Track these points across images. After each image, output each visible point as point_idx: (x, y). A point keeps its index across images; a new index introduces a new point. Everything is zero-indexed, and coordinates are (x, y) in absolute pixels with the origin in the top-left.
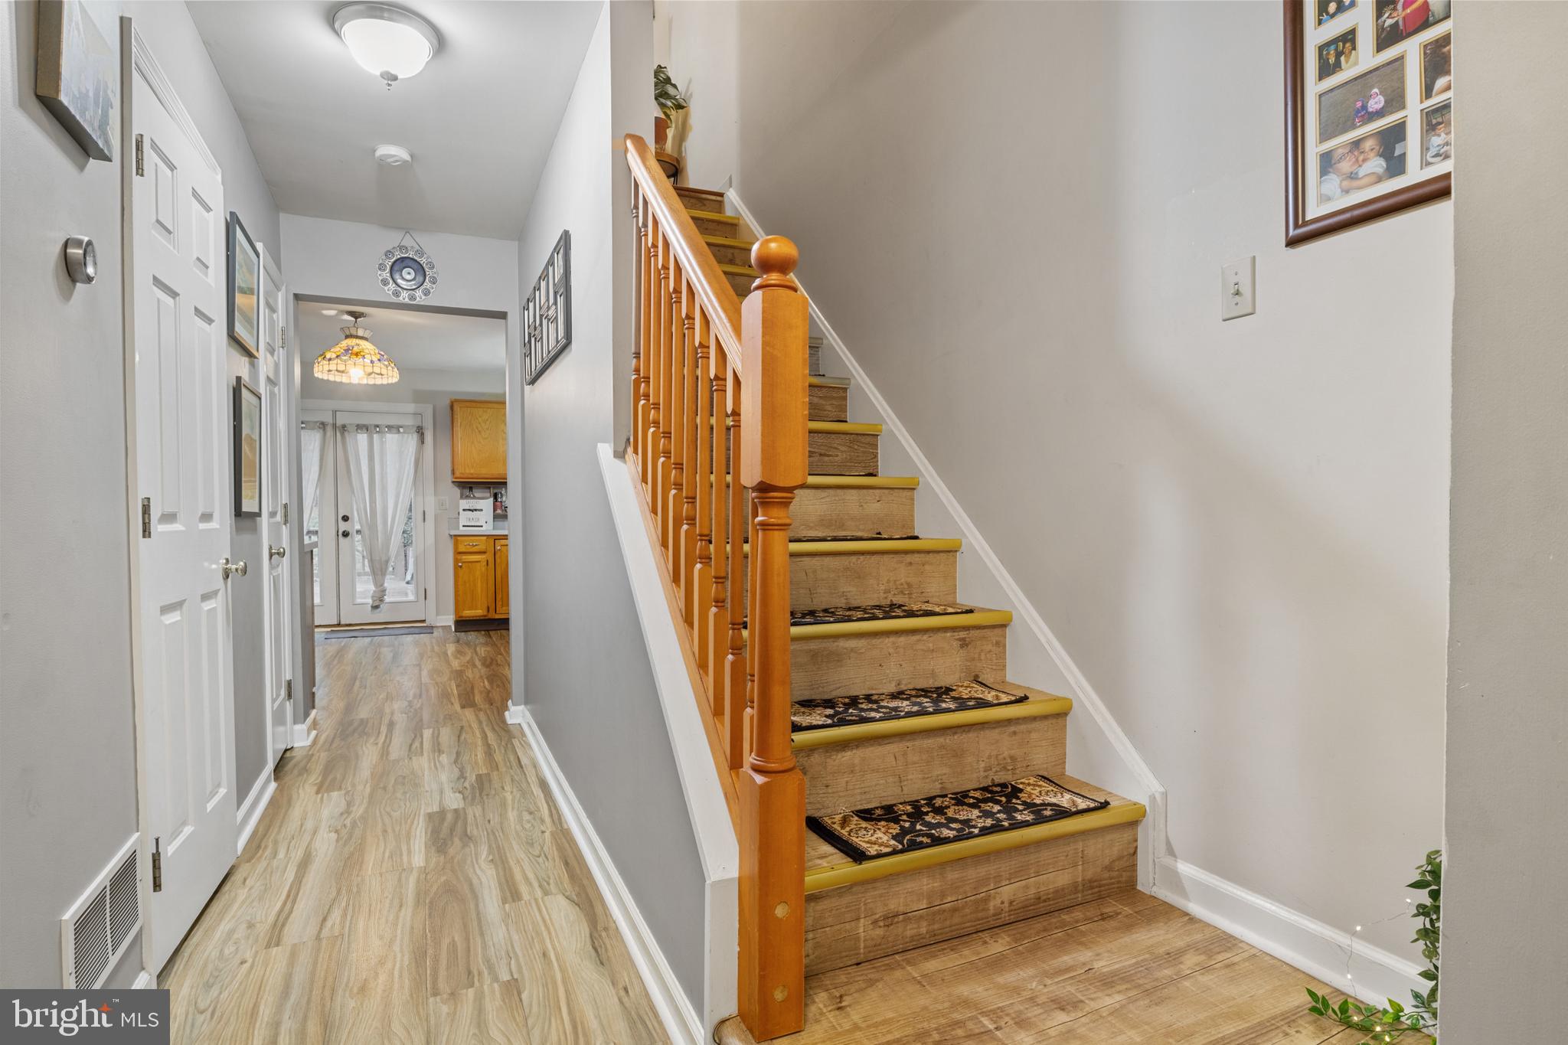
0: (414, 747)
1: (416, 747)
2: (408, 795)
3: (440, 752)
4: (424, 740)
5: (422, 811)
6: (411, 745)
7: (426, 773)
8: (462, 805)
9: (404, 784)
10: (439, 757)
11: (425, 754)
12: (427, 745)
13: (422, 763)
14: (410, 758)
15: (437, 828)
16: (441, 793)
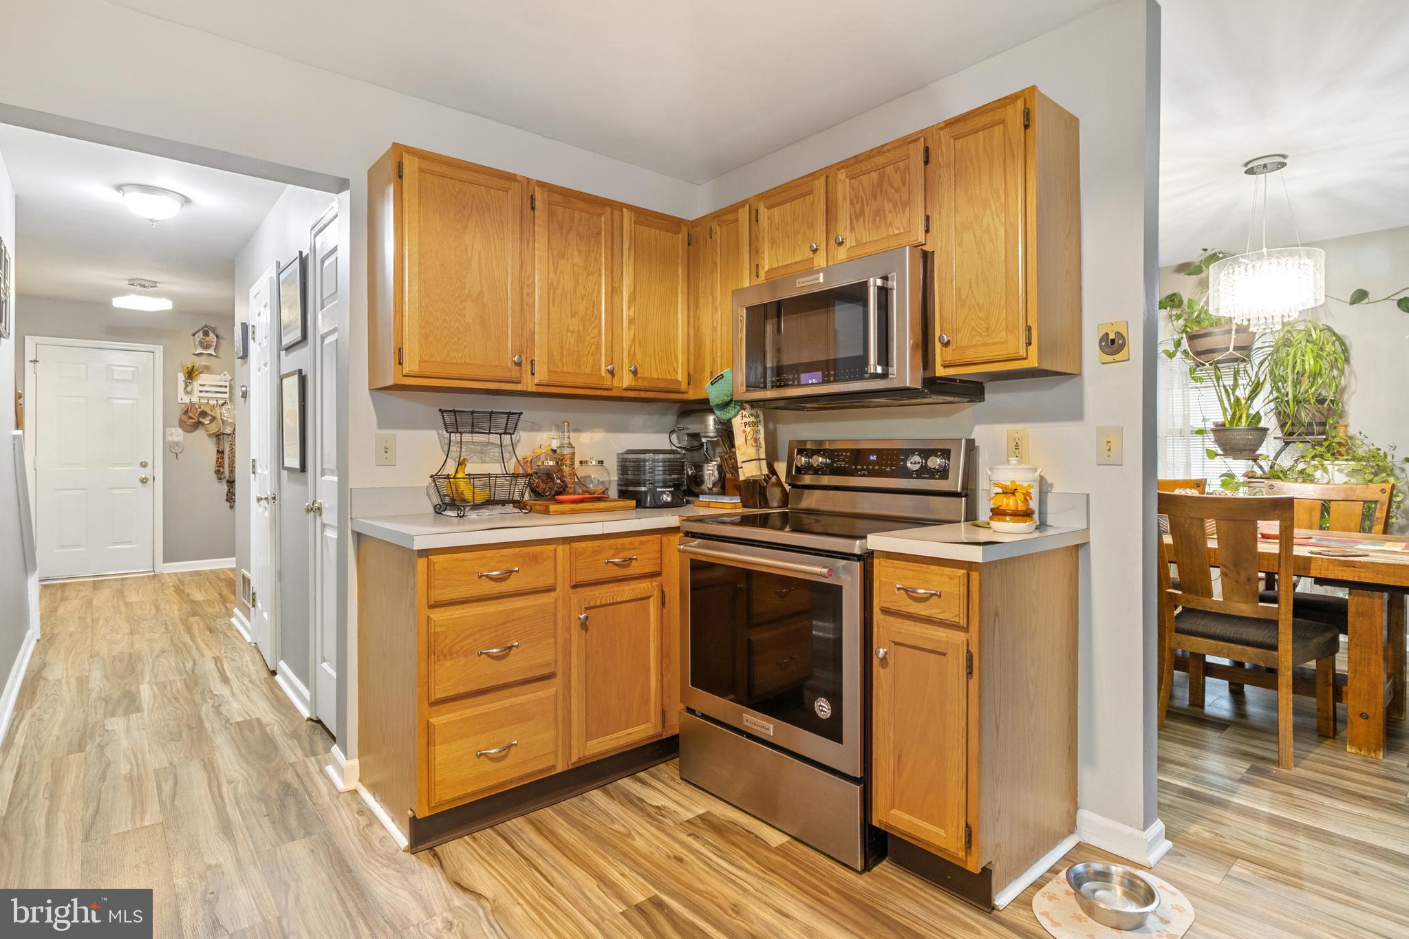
0: (171, 782)
1: (166, 781)
2: (163, 723)
3: (130, 778)
4: (156, 798)
5: (146, 713)
6: (176, 784)
7: (147, 747)
8: (107, 722)
9: (171, 733)
10: (131, 770)
11: (151, 774)
12: (151, 786)
13: (156, 759)
14: (171, 764)
15: (131, 703)
16: (128, 729)
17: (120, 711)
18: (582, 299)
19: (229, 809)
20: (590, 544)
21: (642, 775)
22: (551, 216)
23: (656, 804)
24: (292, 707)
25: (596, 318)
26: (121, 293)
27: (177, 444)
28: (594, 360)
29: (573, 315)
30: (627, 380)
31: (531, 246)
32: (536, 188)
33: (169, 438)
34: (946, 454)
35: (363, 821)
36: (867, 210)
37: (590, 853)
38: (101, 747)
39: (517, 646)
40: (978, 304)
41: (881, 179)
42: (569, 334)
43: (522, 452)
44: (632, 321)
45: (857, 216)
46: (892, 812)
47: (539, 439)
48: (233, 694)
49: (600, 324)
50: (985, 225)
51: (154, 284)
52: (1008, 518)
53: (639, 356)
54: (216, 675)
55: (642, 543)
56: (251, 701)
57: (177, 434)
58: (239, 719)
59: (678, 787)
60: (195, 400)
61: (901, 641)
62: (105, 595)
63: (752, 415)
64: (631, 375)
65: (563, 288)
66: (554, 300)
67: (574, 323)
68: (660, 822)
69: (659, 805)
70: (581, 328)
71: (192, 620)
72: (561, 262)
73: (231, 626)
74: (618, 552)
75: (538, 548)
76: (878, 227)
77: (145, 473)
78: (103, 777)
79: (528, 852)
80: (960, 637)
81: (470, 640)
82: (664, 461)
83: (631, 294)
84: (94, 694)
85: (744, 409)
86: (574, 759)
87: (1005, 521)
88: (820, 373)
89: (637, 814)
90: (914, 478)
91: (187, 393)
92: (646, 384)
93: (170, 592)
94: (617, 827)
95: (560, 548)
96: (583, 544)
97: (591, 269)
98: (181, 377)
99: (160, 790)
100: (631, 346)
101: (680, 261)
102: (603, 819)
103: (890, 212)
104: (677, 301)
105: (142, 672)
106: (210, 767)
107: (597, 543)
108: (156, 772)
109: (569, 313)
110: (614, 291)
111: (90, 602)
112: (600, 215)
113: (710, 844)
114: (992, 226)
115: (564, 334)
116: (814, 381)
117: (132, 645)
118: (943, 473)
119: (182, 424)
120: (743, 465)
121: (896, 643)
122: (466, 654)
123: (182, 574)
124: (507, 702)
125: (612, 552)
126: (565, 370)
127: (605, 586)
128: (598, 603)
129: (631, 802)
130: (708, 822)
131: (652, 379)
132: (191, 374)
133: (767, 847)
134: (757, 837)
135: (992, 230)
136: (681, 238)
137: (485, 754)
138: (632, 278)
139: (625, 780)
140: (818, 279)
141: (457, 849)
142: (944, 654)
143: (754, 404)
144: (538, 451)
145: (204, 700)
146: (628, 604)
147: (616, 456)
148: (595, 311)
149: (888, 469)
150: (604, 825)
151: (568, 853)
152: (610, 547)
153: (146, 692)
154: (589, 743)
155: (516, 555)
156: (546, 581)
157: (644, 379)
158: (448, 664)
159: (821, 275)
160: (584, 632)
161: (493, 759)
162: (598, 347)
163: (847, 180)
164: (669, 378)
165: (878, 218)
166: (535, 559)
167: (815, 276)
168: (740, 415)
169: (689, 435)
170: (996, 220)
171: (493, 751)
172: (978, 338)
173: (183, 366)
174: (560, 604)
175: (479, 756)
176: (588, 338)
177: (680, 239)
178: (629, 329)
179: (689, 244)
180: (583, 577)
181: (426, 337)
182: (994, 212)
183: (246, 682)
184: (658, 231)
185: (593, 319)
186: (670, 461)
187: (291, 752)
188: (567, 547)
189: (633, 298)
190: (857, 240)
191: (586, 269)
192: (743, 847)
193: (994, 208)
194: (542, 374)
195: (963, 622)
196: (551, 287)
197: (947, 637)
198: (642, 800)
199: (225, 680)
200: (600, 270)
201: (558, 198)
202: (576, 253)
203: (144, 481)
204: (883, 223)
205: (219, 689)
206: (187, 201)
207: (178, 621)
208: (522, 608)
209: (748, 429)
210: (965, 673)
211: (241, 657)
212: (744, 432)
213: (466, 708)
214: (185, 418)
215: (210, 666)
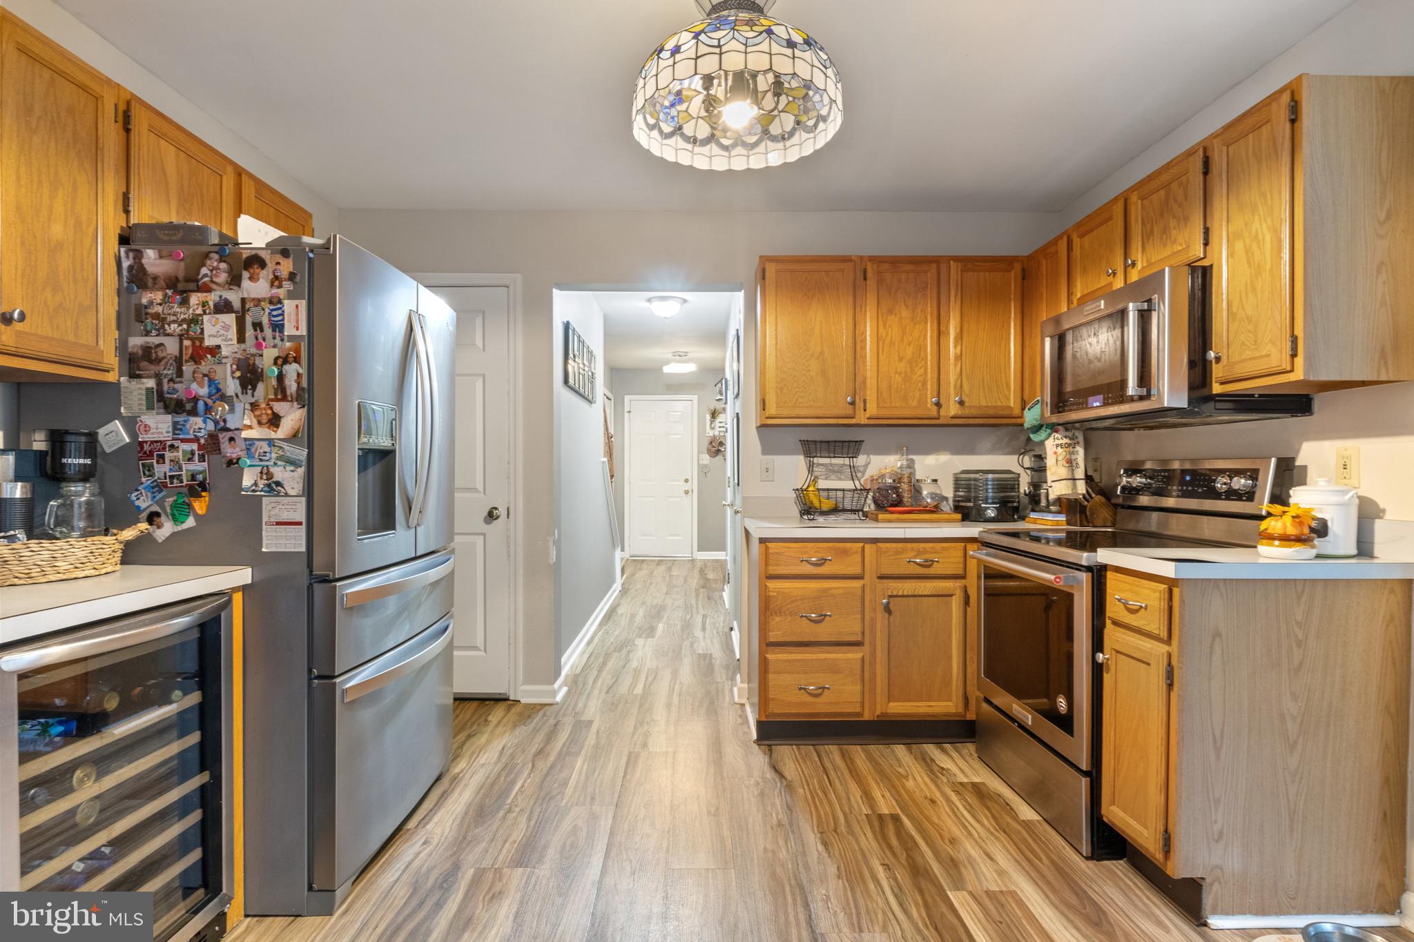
0: (653, 676)
2: (662, 646)
3: (635, 670)
4: (644, 682)
5: (656, 639)
6: (655, 678)
7: (649, 656)
8: (636, 639)
9: (664, 652)
10: (638, 666)
11: (646, 670)
12: (643, 676)
13: (650, 664)
14: (657, 667)
15: (650, 631)
16: (644, 645)
17: (644, 635)
18: (909, 345)
19: (674, 696)
20: (894, 545)
21: (947, 746)
22: (880, 282)
23: (942, 765)
24: (733, 652)
25: (923, 359)
26: (668, 362)
27: (706, 466)
28: (920, 395)
29: (901, 359)
30: (952, 409)
31: (863, 310)
32: (868, 263)
33: (701, 462)
34: (1254, 474)
35: (739, 721)
36: (1156, 229)
37: (870, 778)
38: (629, 652)
39: (830, 616)
40: (1247, 317)
41: (1167, 195)
42: (897, 376)
43: (872, 471)
44: (959, 358)
45: (1147, 236)
46: (1111, 808)
47: (887, 461)
48: (704, 638)
49: (926, 363)
50: (1254, 231)
51: (686, 354)
52: (1277, 543)
53: (966, 387)
54: (700, 625)
55: (943, 548)
56: (712, 644)
57: (706, 459)
58: (701, 652)
59: (971, 761)
60: (717, 433)
61: (1122, 650)
62: (662, 568)
63: (1066, 437)
64: (957, 405)
65: (892, 339)
66: (883, 350)
67: (902, 366)
68: (937, 777)
69: (945, 767)
70: (908, 370)
71: (701, 590)
72: (889, 318)
73: (721, 597)
74: (919, 553)
75: (848, 545)
76: (1165, 246)
77: (687, 487)
78: (624, 667)
79: (828, 765)
80: (1164, 648)
81: (793, 605)
82: (993, 480)
83: (958, 334)
84: (636, 625)
85: (1057, 432)
86: (878, 713)
87: (1273, 545)
88: (1102, 396)
89: (922, 768)
90: (1223, 499)
91: (712, 429)
92: (974, 412)
93: (696, 571)
94: (900, 770)
95: (867, 547)
96: (887, 545)
97: (918, 319)
98: (708, 417)
99: (646, 679)
100: (957, 380)
101: (1012, 296)
102: (894, 763)
103: (1175, 229)
104: (1009, 334)
105: (663, 617)
106: (675, 674)
107: (900, 545)
108: (649, 669)
109: (897, 358)
110: (940, 334)
111: (652, 572)
112: (926, 272)
113: (966, 801)
114: (1260, 233)
115: (893, 376)
116: (1098, 404)
117: (664, 600)
118: (1249, 495)
119: (709, 451)
120: (1053, 484)
121: (1118, 652)
122: (791, 614)
123: (708, 560)
124: (823, 656)
125: (914, 553)
126: (893, 405)
127: (908, 581)
128: (900, 593)
129: (924, 759)
130: (979, 791)
131: (980, 407)
132: (714, 415)
133: (1015, 817)
134: (1012, 809)
135: (1261, 237)
136: (1015, 274)
137: (804, 689)
138: (958, 320)
139: (931, 746)
140: (1100, 306)
141: (787, 753)
142: (1149, 664)
143: (1068, 426)
144: (884, 471)
145: (688, 638)
146: (930, 598)
147: (952, 475)
148: (922, 353)
149: (1200, 490)
150: (892, 766)
151: (854, 774)
152: (912, 549)
153: (660, 627)
154: (892, 704)
155: (829, 548)
156: (857, 570)
157: (970, 407)
158: (778, 619)
159: (1102, 302)
160: (887, 614)
161: (811, 695)
162: (924, 383)
163: (1139, 201)
164: (999, 404)
165: (1164, 236)
166: (845, 552)
167: (1097, 304)
168: (1052, 438)
169: (1035, 456)
170: (1264, 226)
171: (811, 688)
172: (1248, 352)
173: (709, 409)
174: (867, 590)
175: (800, 689)
176: (915, 377)
177: (1013, 276)
178: (955, 365)
179: (1023, 279)
180: (886, 570)
181: (781, 389)
182: (1262, 218)
183: (715, 632)
184: (987, 273)
185: (919, 360)
186: (998, 480)
187: (720, 676)
188: (874, 546)
189: (960, 337)
190: (1147, 261)
191: (913, 320)
192: (993, 810)
193: (1262, 214)
194: (872, 409)
195: (1164, 635)
196: (878, 339)
197: (1152, 648)
198: (933, 760)
199: (704, 629)
200: (926, 318)
201: (887, 266)
202: (903, 308)
203: (687, 492)
204: (1169, 240)
205: (698, 633)
206: (685, 301)
207: (693, 590)
208: (836, 588)
209: (1060, 450)
210: (1165, 685)
211: (718, 617)
212: (1056, 453)
213: (792, 653)
214: (710, 447)
215: (699, 619)
